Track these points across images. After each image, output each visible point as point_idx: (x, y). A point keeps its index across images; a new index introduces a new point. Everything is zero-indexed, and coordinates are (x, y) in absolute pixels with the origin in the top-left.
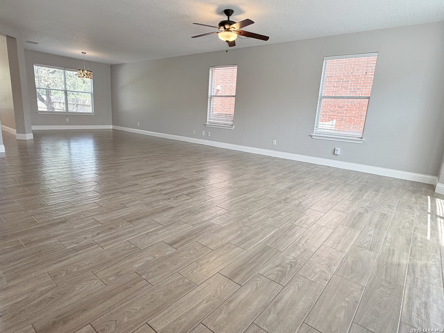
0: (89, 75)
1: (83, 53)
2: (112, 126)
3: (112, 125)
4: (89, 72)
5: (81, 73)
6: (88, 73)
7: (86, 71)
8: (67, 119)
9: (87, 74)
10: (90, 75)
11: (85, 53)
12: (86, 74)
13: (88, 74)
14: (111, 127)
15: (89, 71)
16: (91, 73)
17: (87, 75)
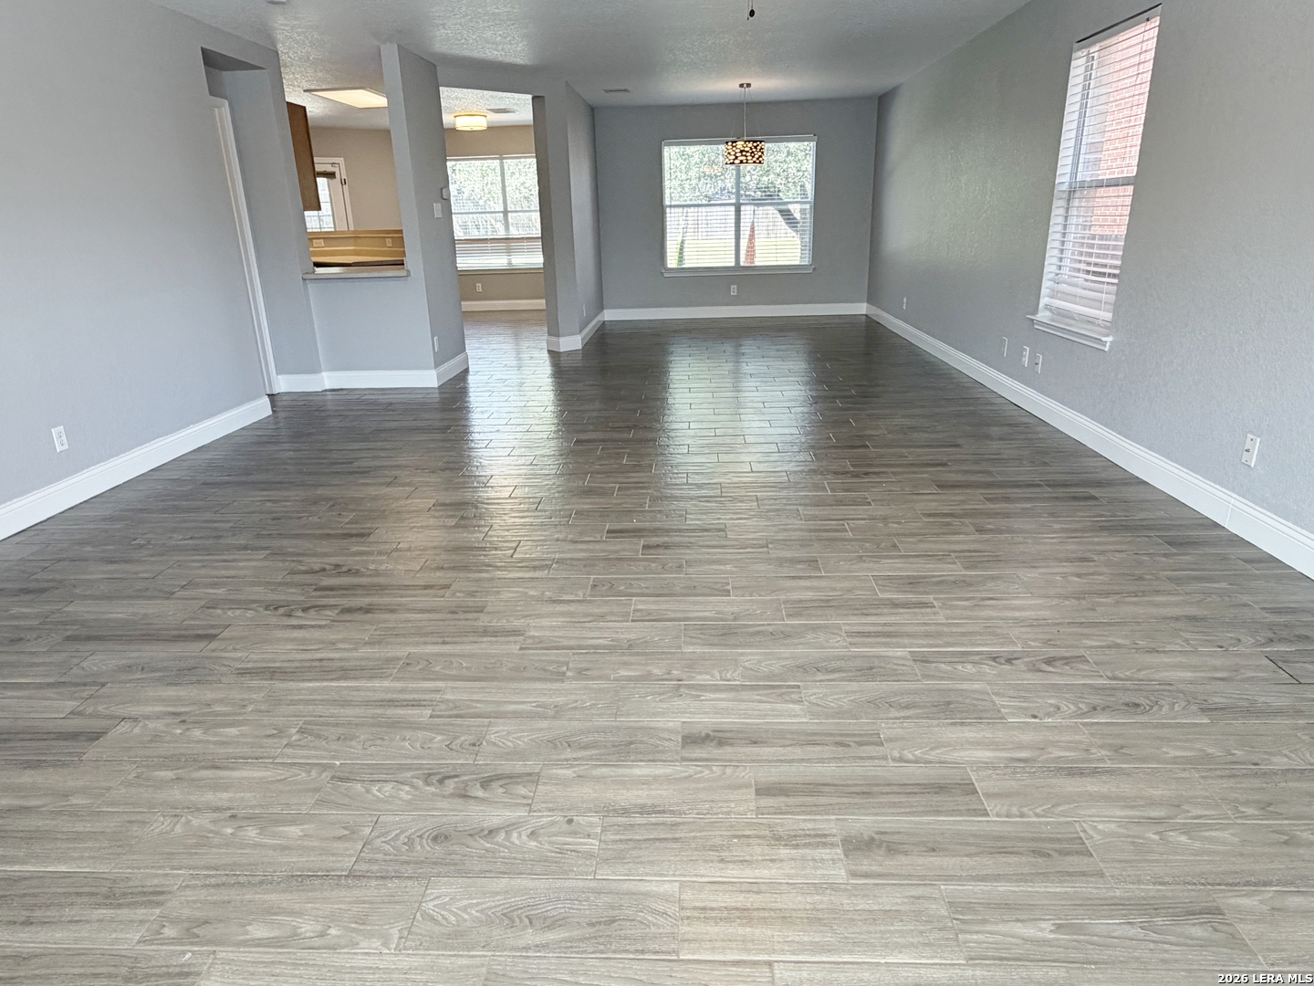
0: (748, 154)
1: (741, 86)
2: (865, 304)
3: (868, 302)
4: (750, 145)
5: (730, 151)
6: (747, 149)
7: (740, 144)
8: (732, 287)
9: (744, 151)
10: (753, 152)
11: (749, 85)
12: (741, 151)
13: (747, 152)
14: (862, 308)
15: (749, 142)
16: (756, 147)
17: (742, 155)
